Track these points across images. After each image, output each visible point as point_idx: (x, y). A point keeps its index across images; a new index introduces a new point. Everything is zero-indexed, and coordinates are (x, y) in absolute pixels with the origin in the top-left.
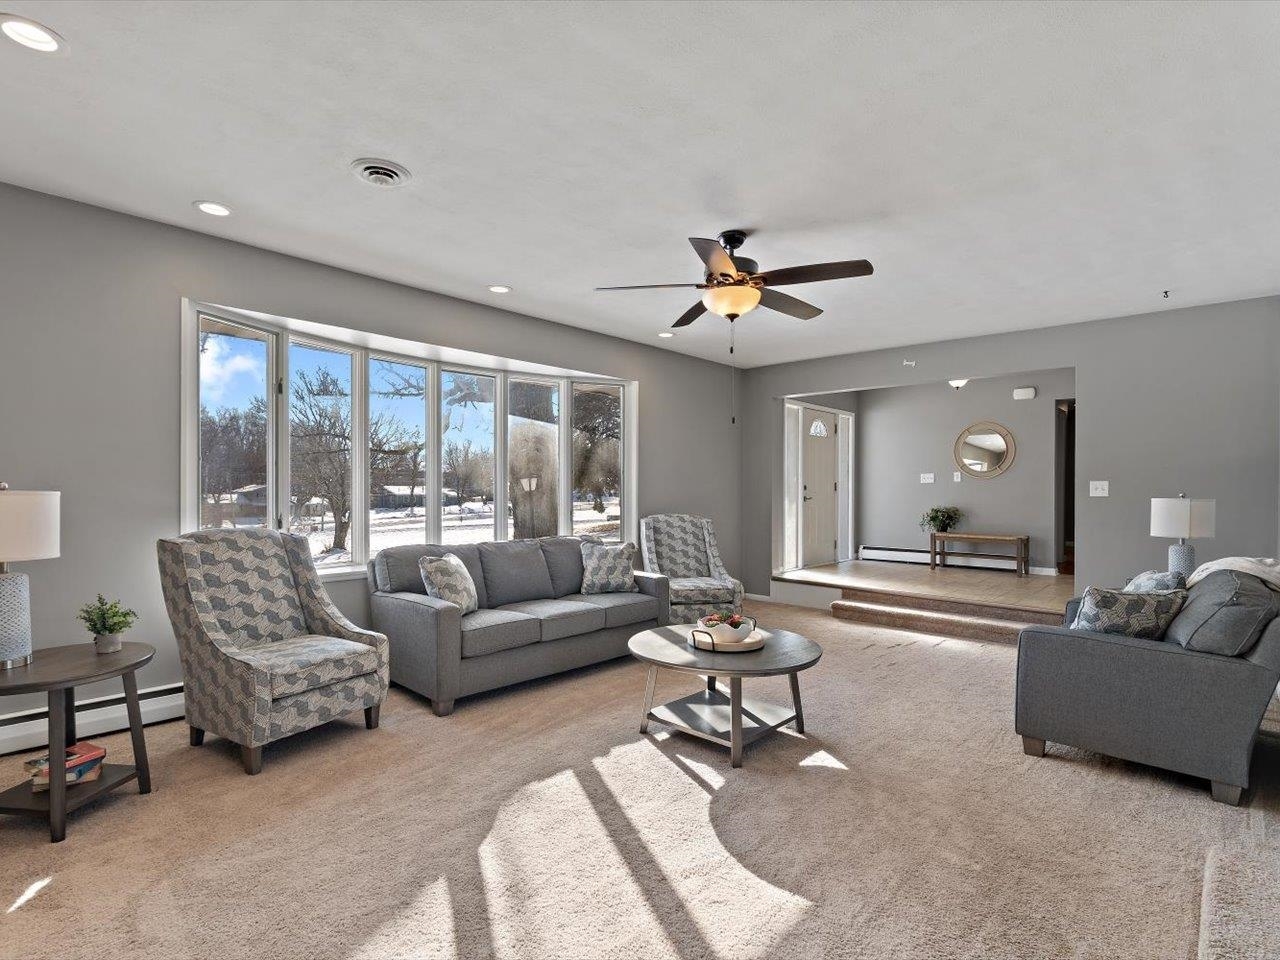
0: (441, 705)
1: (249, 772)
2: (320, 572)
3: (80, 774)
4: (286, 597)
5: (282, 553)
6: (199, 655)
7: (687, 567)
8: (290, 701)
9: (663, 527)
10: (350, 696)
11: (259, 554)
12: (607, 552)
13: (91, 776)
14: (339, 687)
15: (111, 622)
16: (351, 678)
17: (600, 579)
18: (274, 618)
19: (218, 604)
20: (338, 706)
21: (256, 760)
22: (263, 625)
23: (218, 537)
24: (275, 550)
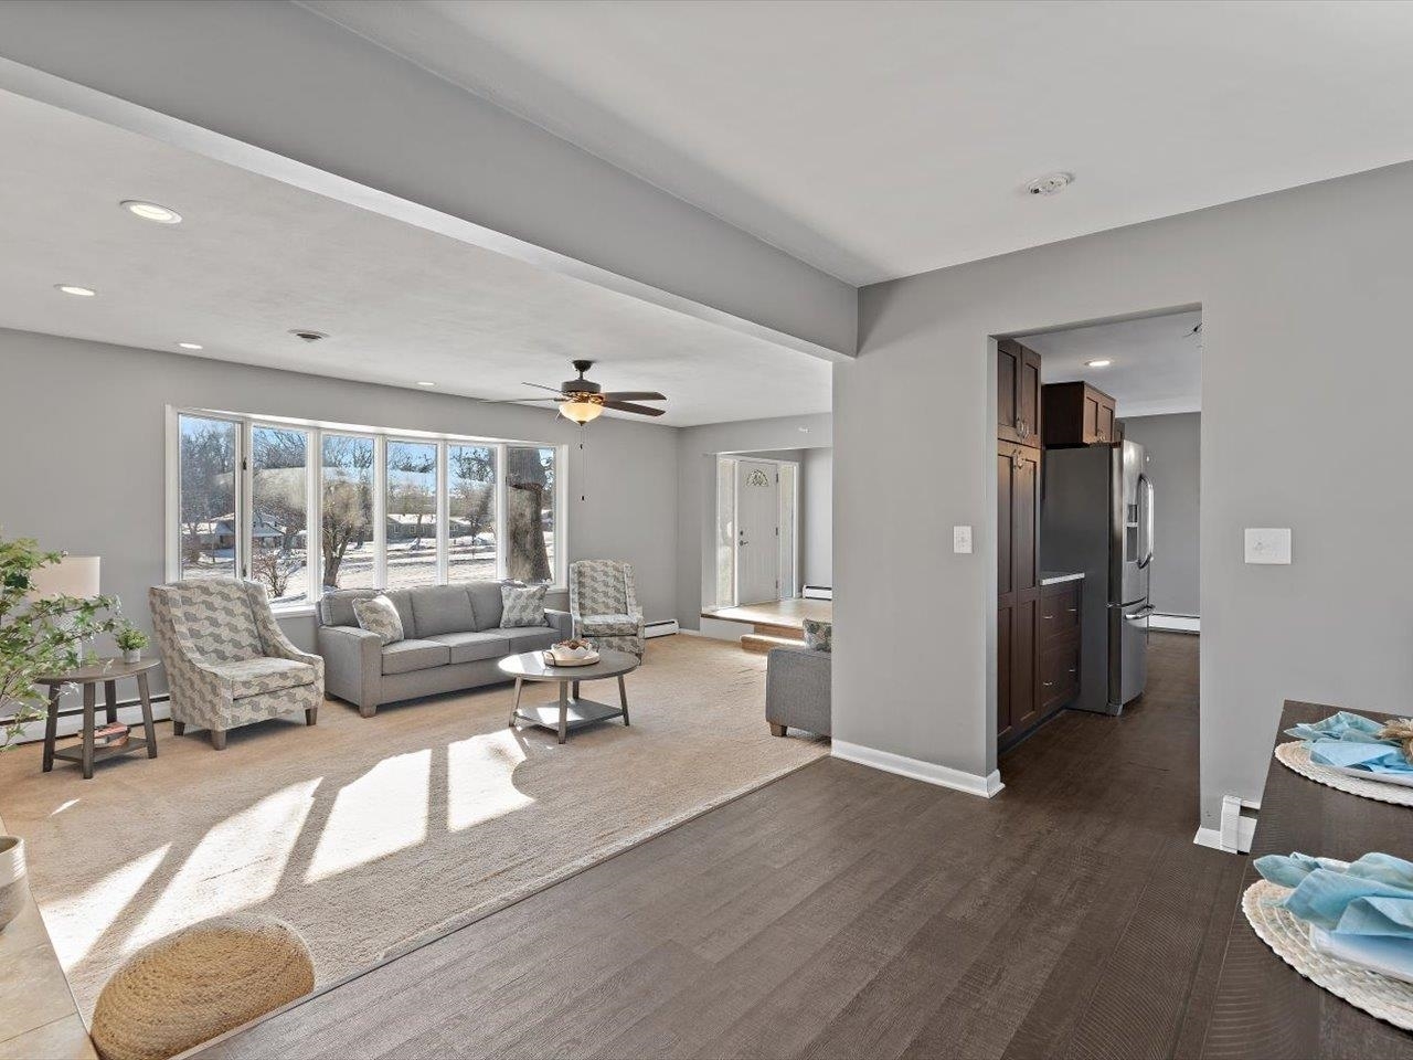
0: (365, 710)
1: (217, 748)
2: (273, 611)
3: (109, 740)
4: (247, 630)
5: (244, 596)
6: (180, 670)
7: (607, 606)
8: (246, 701)
9: (588, 571)
10: (293, 699)
11: (226, 597)
12: (522, 593)
13: (117, 743)
14: (284, 692)
15: (130, 642)
16: (294, 687)
17: (514, 616)
18: (237, 645)
19: (195, 634)
20: (285, 708)
21: (222, 740)
22: (229, 649)
23: (194, 585)
24: (239, 594)
